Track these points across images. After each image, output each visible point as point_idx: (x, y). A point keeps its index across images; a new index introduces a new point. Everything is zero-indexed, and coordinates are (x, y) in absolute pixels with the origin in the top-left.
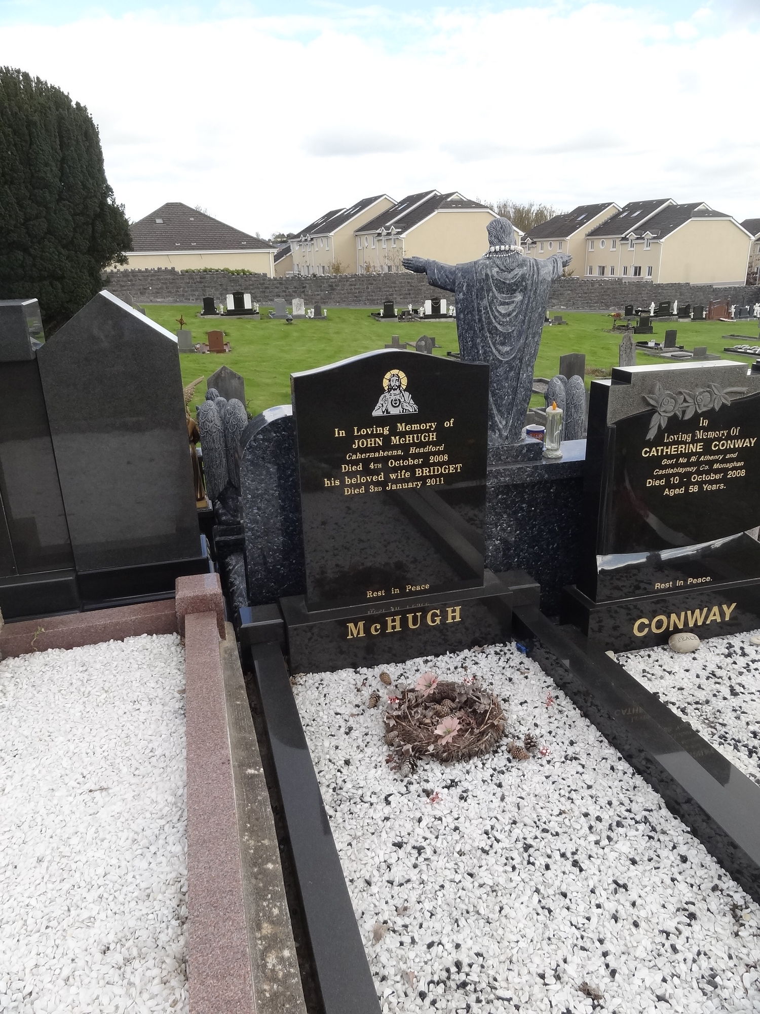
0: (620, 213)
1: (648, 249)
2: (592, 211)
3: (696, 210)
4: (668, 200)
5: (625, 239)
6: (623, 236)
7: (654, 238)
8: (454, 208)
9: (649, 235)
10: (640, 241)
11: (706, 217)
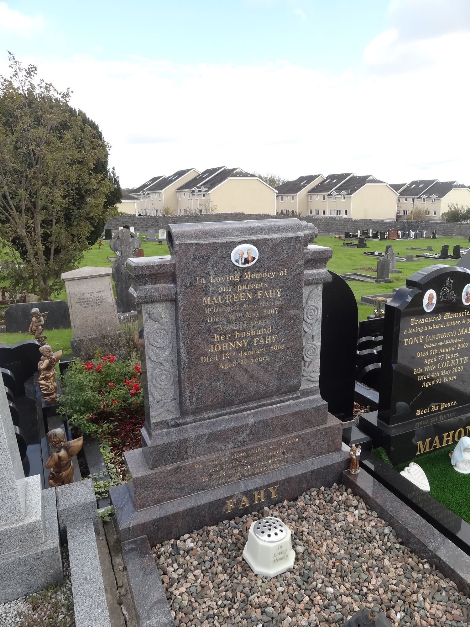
0: (325, 181)
1: (344, 200)
2: (310, 179)
3: (368, 179)
4: (351, 173)
5: (330, 195)
7: (347, 194)
8: (238, 177)
9: (344, 193)
10: (339, 196)
11: (374, 183)
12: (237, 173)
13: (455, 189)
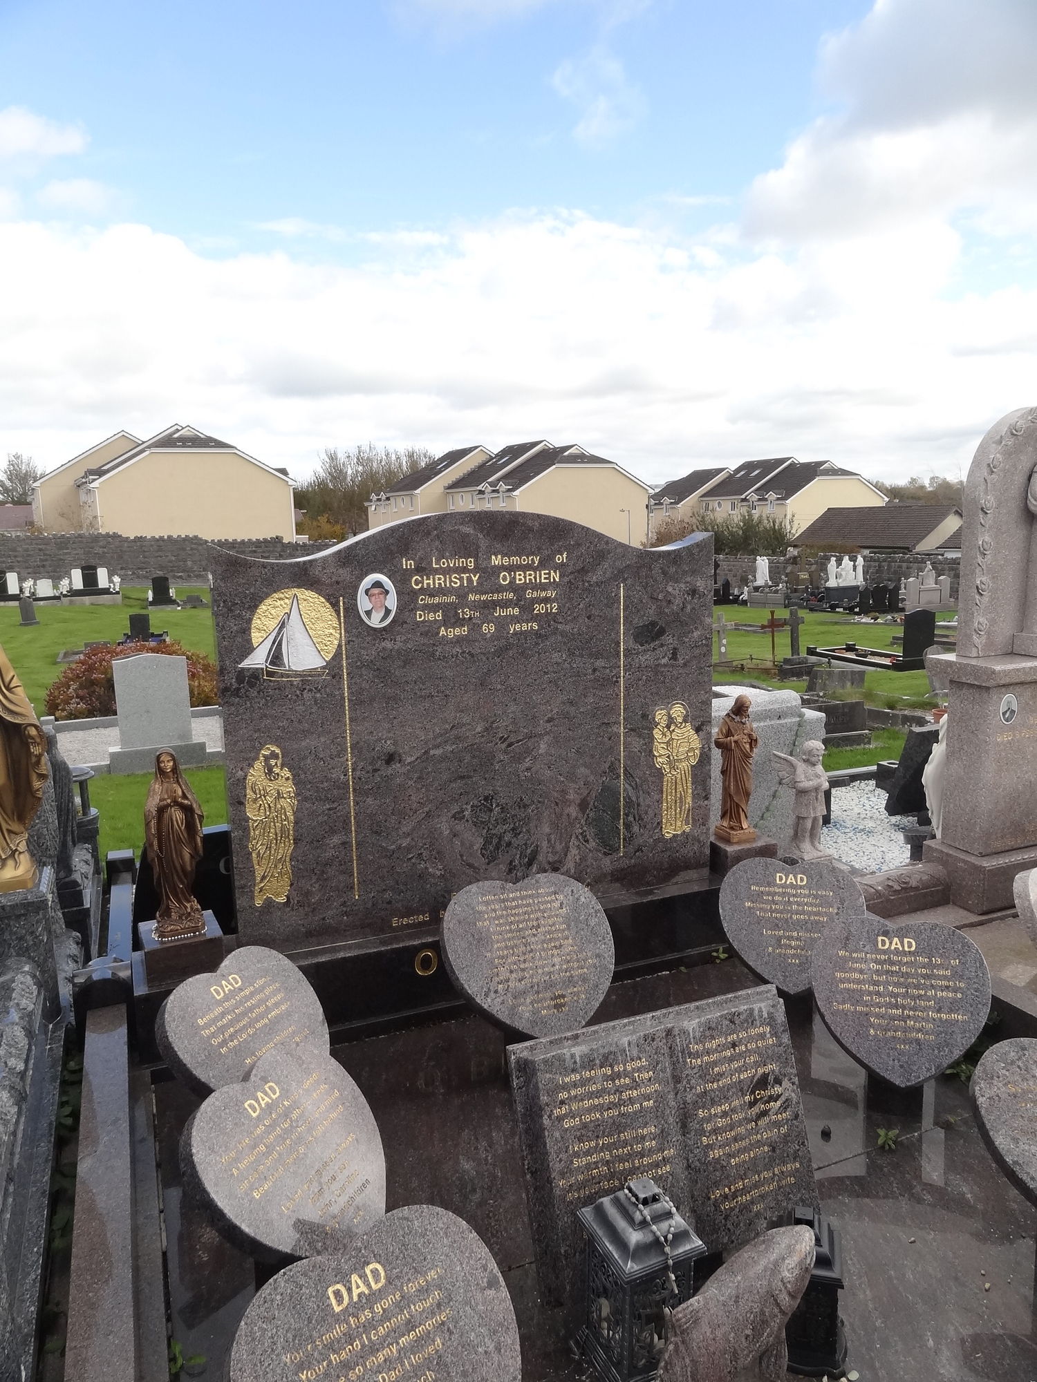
0: (491, 459)
2: (454, 457)
3: (566, 454)
4: (542, 441)
6: (479, 488)
7: (509, 490)
8: (179, 447)
9: (503, 487)
10: (495, 495)
11: (579, 462)
12: (181, 439)
13: (820, 478)
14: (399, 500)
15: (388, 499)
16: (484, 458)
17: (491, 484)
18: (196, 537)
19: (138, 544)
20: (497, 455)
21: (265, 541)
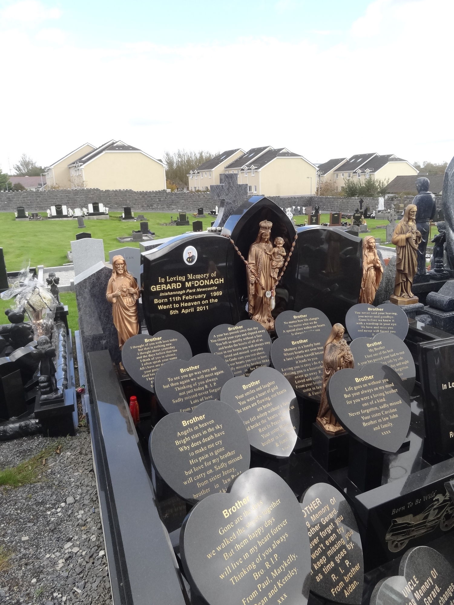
0: (245, 154)
1: (254, 175)
2: (228, 154)
3: (281, 152)
4: (268, 147)
5: (242, 170)
6: (242, 168)
7: (256, 169)
8: (117, 150)
9: (253, 167)
10: (249, 171)
11: (286, 156)
12: (117, 146)
13: (390, 162)
14: (204, 173)
15: (198, 173)
16: (242, 154)
17: (247, 166)
18: (131, 190)
19: (107, 193)
20: (247, 153)
21: (159, 192)
